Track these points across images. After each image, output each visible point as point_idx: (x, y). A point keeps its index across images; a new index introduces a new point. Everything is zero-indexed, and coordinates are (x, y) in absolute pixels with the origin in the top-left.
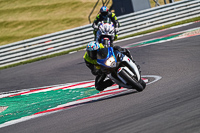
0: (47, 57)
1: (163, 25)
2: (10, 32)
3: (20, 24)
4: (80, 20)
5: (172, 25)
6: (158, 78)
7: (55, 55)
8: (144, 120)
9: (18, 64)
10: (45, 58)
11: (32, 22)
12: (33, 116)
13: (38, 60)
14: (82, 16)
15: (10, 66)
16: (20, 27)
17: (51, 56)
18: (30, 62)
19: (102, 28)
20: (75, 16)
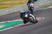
0: (15, 13)
1: (45, 4)
2: (5, 6)
3: (8, 4)
4: (23, 3)
5: (47, 4)
6: (44, 18)
7: (17, 12)
8: (40, 29)
9: (7, 14)
10: (14, 13)
11: (11, 4)
12: (11, 28)
13: (12, 13)
14: (24, 2)
15: (5, 15)
16: (8, 5)
17: (16, 12)
18: (10, 14)
19: (30, 5)
20: (22, 2)
